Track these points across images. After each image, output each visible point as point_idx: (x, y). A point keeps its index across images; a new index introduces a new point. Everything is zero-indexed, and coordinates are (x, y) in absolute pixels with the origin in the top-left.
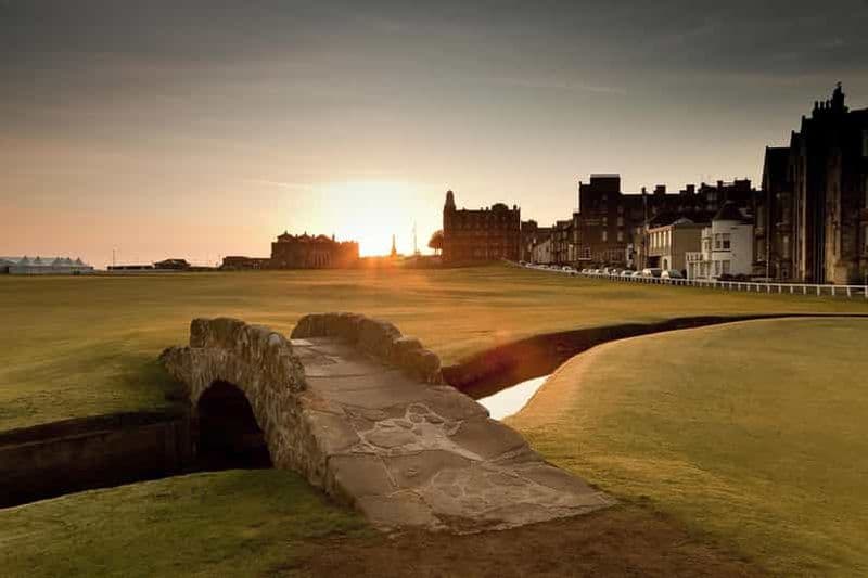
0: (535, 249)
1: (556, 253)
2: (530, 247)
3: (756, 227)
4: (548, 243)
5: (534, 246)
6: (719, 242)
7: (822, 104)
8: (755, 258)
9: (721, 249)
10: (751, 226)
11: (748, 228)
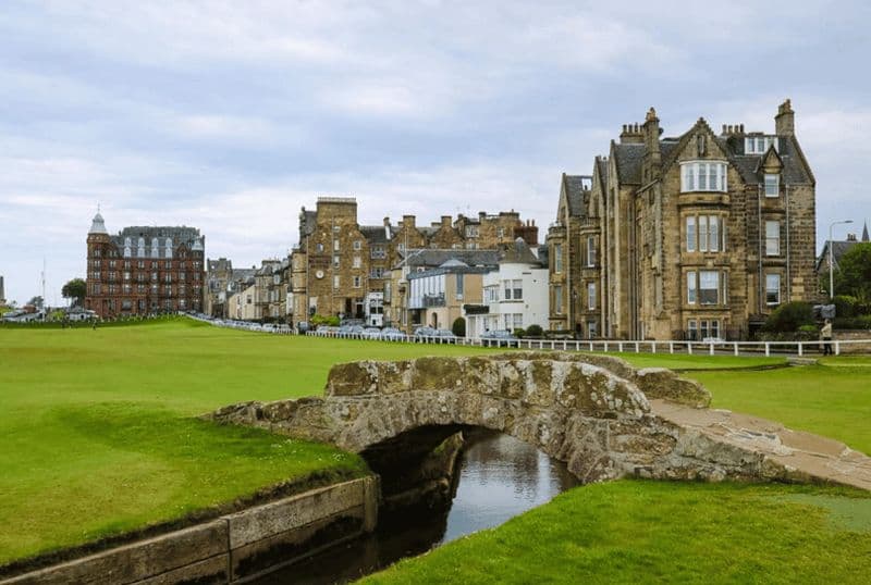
0: (231, 300)
1: (265, 307)
2: (222, 296)
3: (553, 272)
4: (251, 291)
5: (229, 295)
6: (508, 292)
7: (630, 127)
8: (552, 312)
9: (512, 298)
10: (547, 271)
11: (542, 275)
